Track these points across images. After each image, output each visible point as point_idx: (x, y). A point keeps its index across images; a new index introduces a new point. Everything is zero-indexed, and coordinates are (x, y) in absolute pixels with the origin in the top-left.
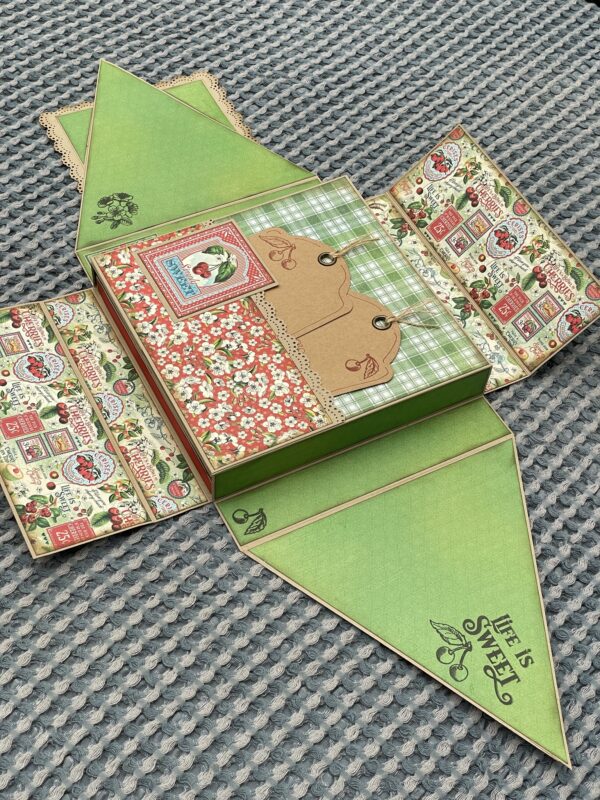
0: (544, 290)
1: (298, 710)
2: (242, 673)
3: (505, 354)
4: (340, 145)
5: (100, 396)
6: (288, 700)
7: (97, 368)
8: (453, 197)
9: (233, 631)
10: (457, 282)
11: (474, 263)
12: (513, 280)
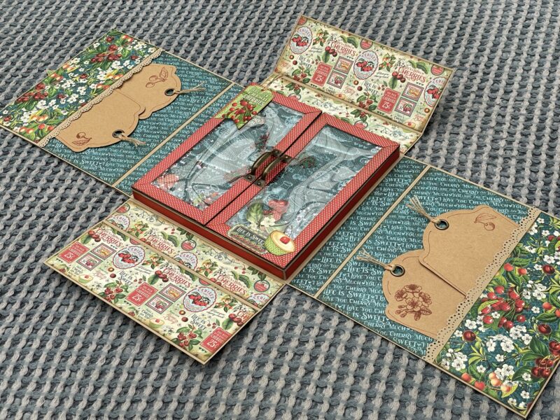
0: (405, 83)
1: (416, 374)
2: (370, 369)
3: (401, 130)
4: (228, 59)
5: (177, 256)
6: (406, 371)
7: (165, 242)
8: (318, 57)
9: (348, 349)
10: (347, 103)
11: (353, 88)
12: (383, 86)
